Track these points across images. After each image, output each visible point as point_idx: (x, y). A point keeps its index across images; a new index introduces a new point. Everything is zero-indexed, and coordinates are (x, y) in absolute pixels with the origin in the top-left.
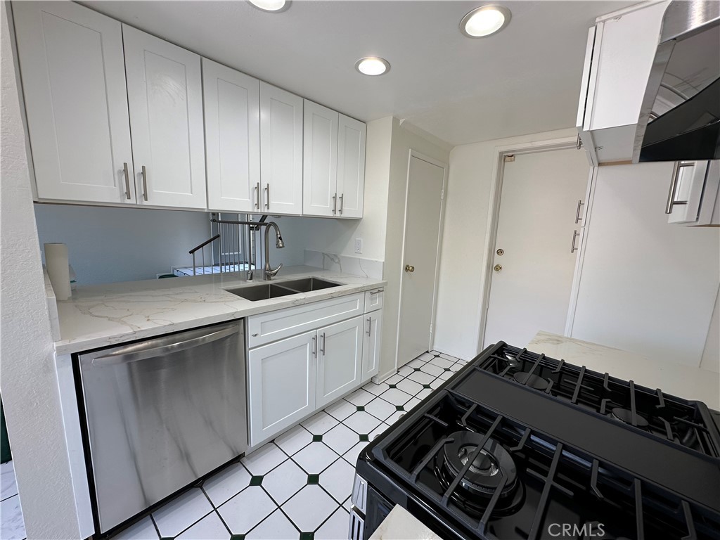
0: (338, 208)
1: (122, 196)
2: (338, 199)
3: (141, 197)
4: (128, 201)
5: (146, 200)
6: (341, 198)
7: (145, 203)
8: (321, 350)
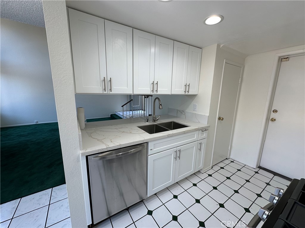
0: (187, 90)
1: (103, 90)
2: (187, 86)
3: (109, 90)
4: (105, 92)
5: (111, 91)
6: (189, 85)
7: (111, 93)
8: (178, 157)
